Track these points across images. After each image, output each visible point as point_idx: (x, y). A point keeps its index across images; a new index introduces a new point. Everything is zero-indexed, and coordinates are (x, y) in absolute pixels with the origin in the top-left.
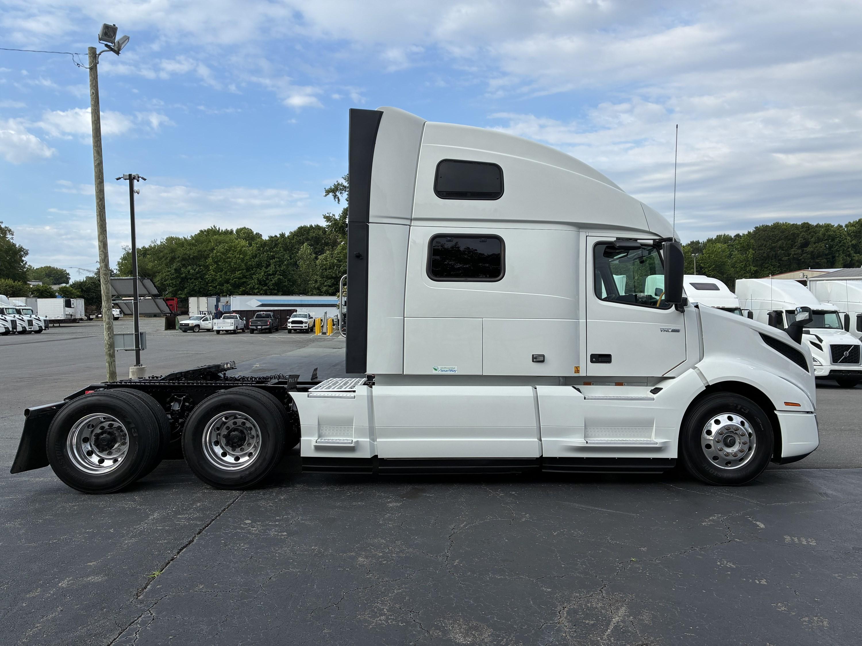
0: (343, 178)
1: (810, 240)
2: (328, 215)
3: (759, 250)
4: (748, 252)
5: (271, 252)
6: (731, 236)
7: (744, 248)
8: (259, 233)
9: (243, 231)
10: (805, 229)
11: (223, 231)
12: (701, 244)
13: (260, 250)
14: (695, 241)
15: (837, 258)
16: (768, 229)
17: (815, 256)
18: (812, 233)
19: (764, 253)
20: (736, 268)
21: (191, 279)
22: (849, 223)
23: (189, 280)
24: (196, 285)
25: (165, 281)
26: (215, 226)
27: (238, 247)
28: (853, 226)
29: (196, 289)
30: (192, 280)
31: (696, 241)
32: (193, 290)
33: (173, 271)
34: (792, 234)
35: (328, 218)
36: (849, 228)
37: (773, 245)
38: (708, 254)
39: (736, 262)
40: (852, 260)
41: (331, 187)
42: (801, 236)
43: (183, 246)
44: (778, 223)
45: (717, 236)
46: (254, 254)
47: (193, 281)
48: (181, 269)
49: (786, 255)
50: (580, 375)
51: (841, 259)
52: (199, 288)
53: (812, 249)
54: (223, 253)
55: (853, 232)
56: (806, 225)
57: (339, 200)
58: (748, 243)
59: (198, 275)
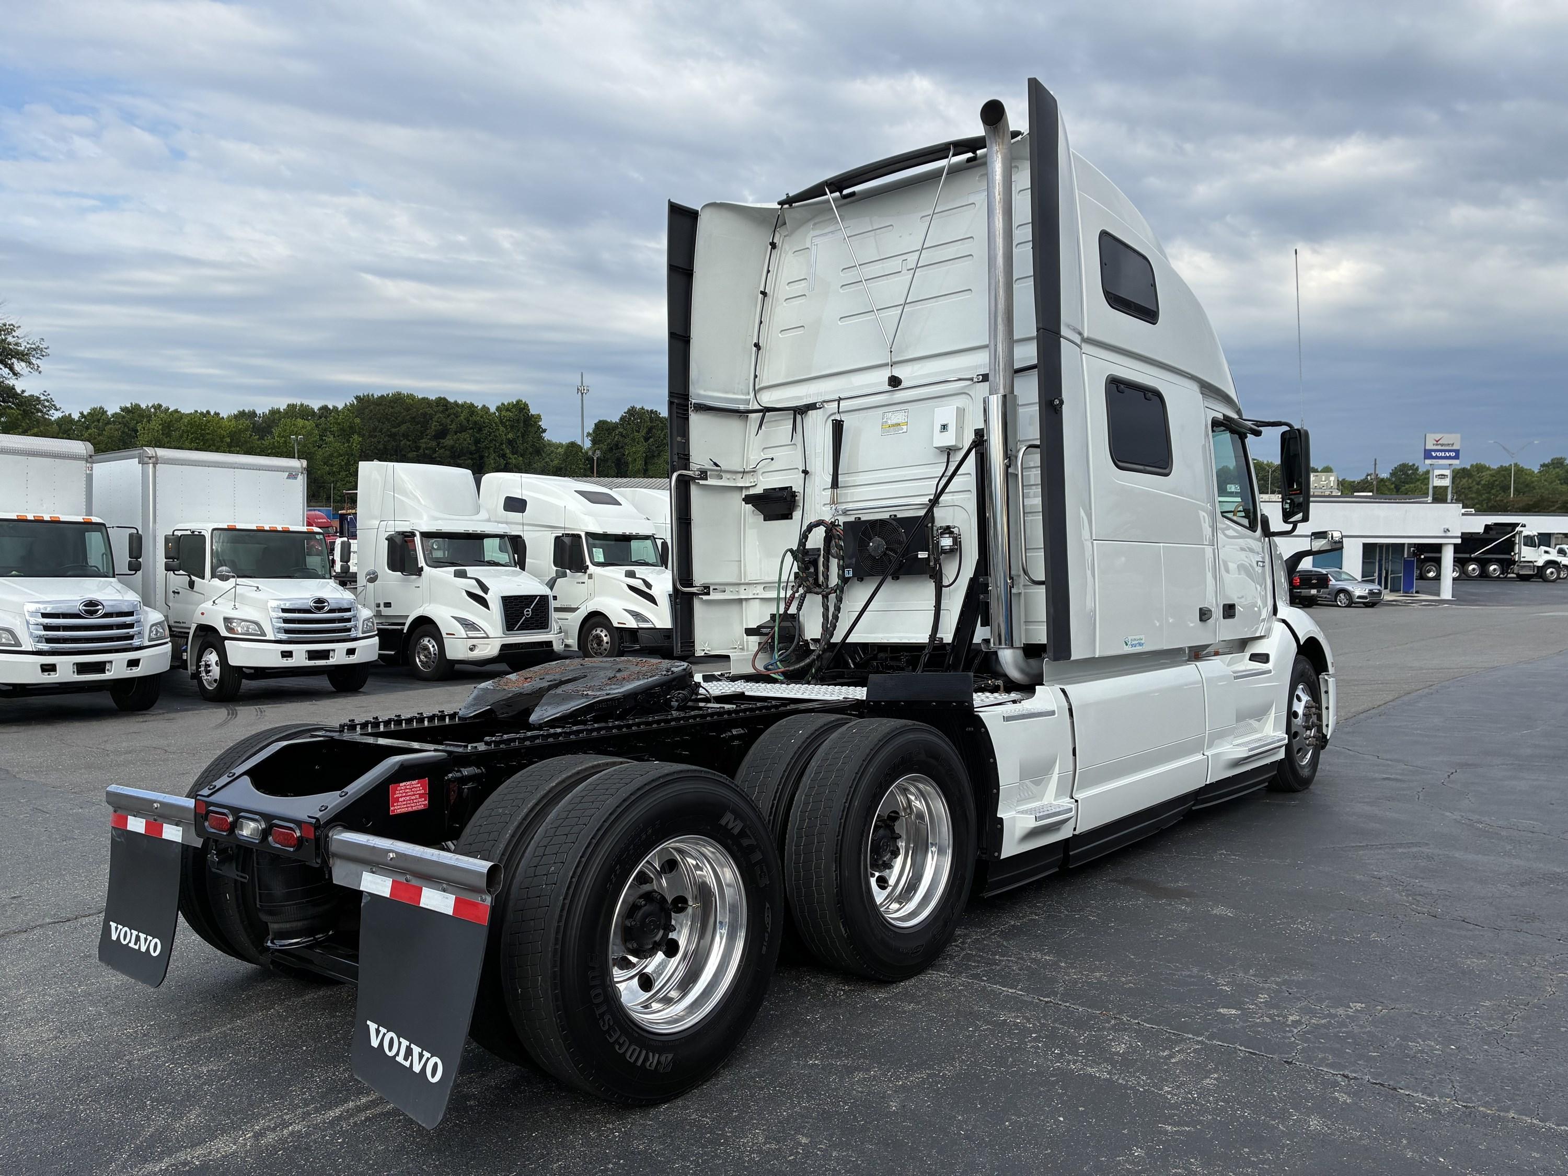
1: (449, 427)
3: (370, 436)
4: (351, 439)
6: (312, 409)
7: (344, 431)
10: (441, 408)
12: (260, 417)
14: (247, 411)
15: (486, 459)
16: (384, 403)
17: (456, 454)
18: (452, 416)
19: (379, 442)
20: (332, 465)
22: (503, 404)
28: (508, 410)
31: (249, 412)
34: (422, 413)
36: (503, 413)
37: (394, 430)
38: (283, 437)
39: (331, 455)
40: (507, 463)
42: (435, 419)
44: (399, 394)
45: (288, 405)
49: (414, 449)
51: (492, 462)
53: (451, 443)
55: (509, 420)
56: (442, 401)
58: (350, 423)
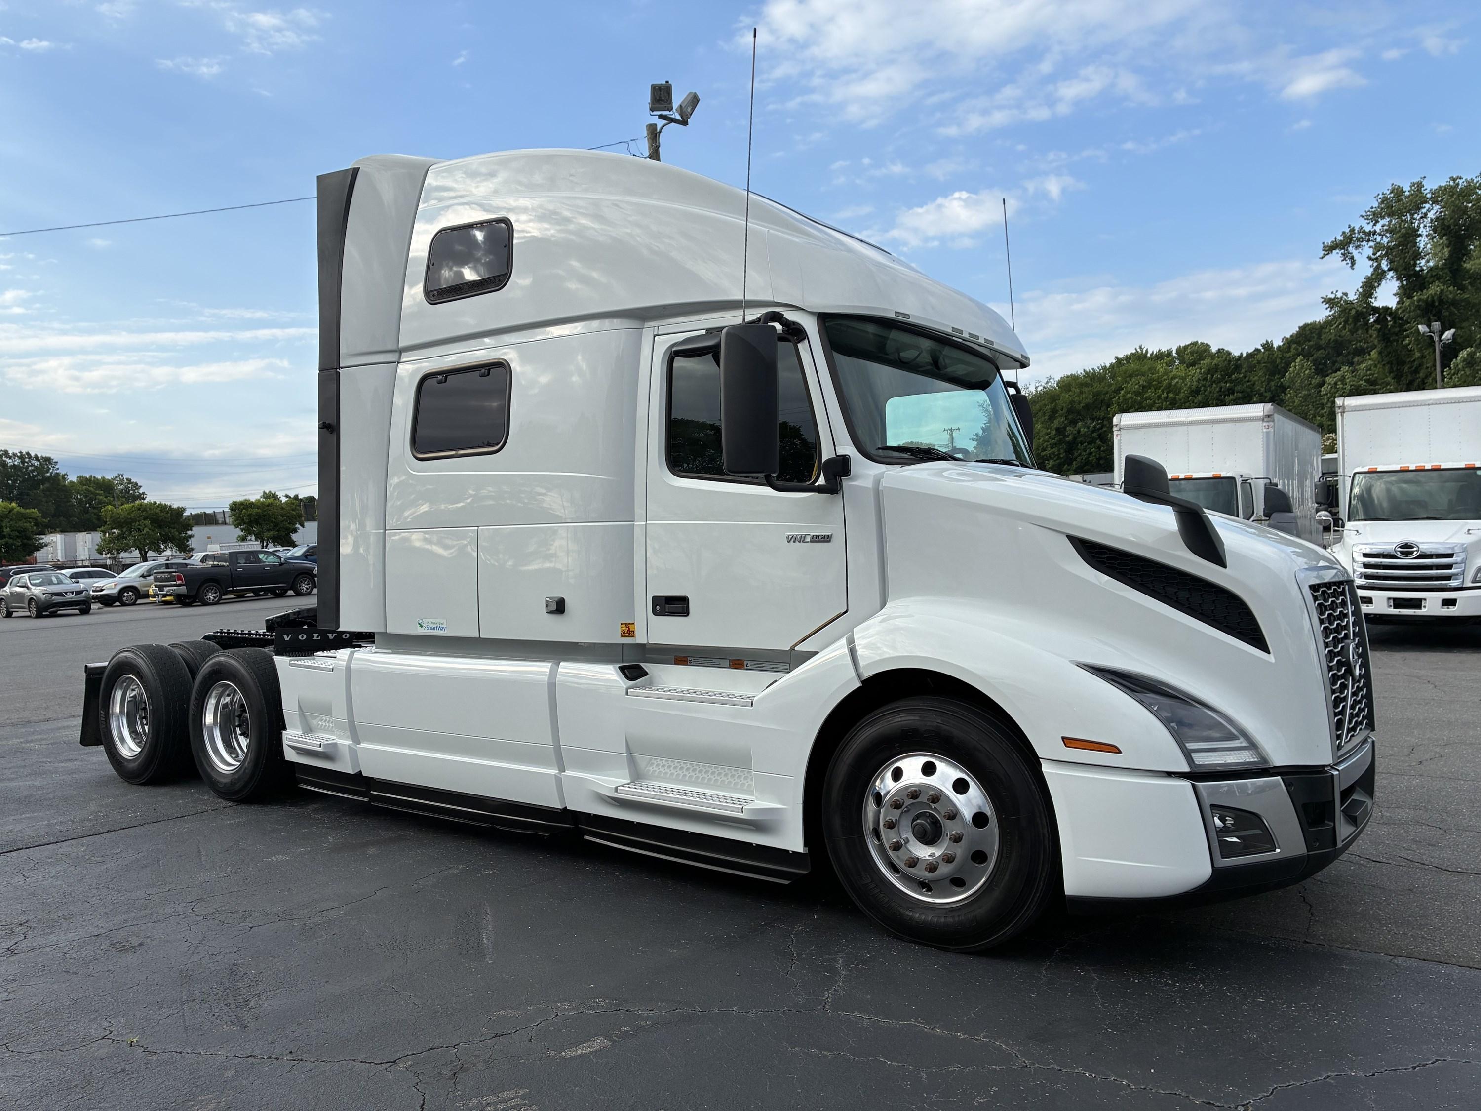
0: (1363, 217)
2: (1333, 296)
5: (1226, 382)
8: (1223, 349)
9: (1189, 350)
11: (1155, 353)
13: (1205, 379)
21: (1082, 444)
23: (1079, 445)
24: (1091, 453)
25: (1042, 451)
26: (1143, 347)
27: (1164, 380)
29: (1093, 460)
30: (1084, 445)
32: (1087, 462)
33: (1054, 432)
35: (1331, 302)
41: (1336, 238)
43: (1070, 391)
46: (1193, 387)
47: (1086, 446)
48: (1065, 429)
50: (637, 642)
52: (1097, 459)
54: (1137, 393)
57: (1353, 263)
59: (1095, 435)
